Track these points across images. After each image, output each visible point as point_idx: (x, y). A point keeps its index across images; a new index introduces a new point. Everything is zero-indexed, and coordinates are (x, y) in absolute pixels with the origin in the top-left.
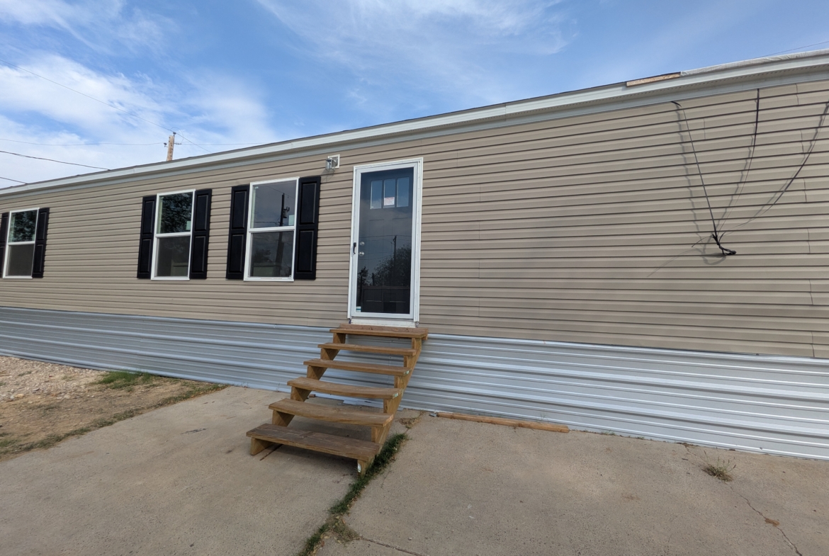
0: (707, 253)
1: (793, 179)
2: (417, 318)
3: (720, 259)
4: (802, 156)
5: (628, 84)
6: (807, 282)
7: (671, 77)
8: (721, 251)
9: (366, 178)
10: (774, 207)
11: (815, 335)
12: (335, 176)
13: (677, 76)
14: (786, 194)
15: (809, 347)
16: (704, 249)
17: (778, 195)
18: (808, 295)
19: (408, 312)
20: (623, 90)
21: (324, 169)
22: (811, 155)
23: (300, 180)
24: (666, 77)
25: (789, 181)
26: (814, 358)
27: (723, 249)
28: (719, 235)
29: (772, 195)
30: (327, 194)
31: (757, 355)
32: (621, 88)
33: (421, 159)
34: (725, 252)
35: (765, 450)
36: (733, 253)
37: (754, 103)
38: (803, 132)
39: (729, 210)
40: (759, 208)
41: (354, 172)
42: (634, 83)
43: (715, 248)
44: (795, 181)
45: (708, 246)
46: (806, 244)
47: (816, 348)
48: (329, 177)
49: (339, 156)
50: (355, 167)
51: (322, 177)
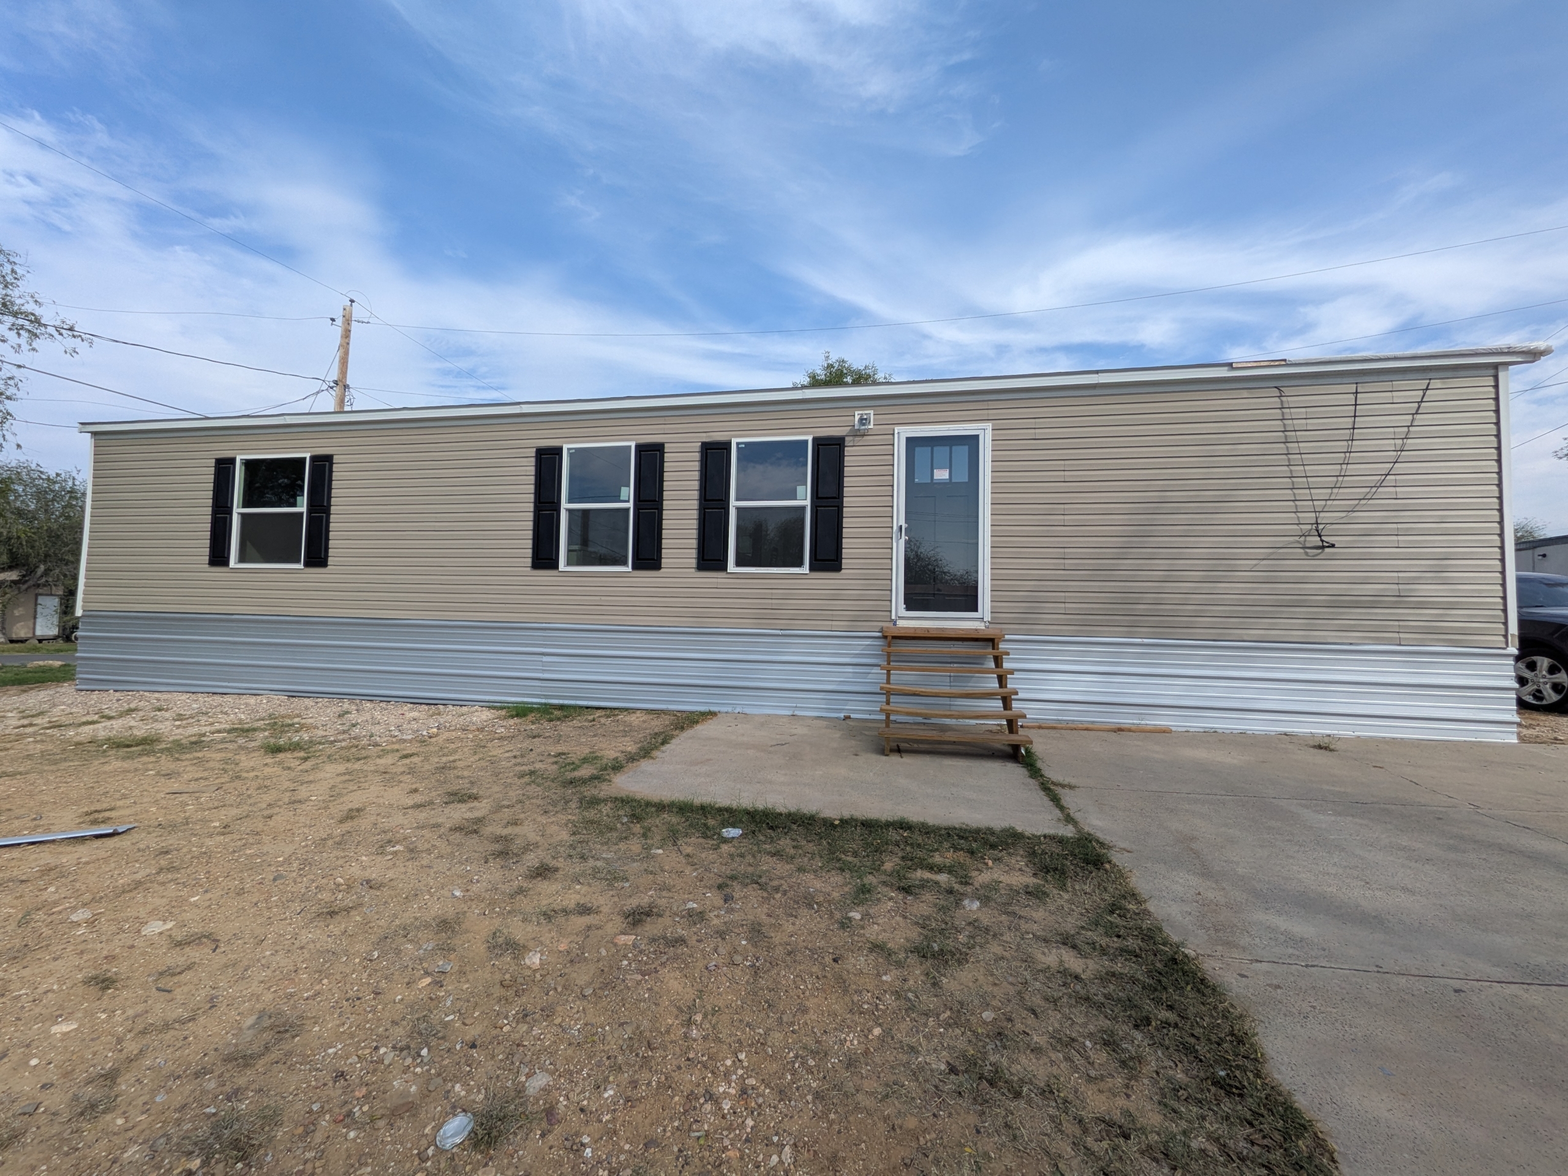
0: (1308, 545)
1: (1387, 475)
2: (988, 617)
3: (1320, 551)
4: (1395, 453)
5: (1234, 365)
6: (1395, 574)
7: (1277, 363)
8: (1320, 544)
9: (912, 442)
10: (1371, 502)
11: (1401, 623)
12: (865, 438)
13: (1283, 363)
14: (1380, 489)
15: (1396, 635)
16: (1305, 541)
17: (1374, 490)
18: (1395, 587)
19: (976, 610)
20: (1228, 370)
21: (849, 428)
22: (1403, 453)
23: (815, 440)
24: (1272, 364)
25: (1383, 477)
26: (1400, 645)
27: (1322, 541)
28: (1321, 527)
29: (1368, 490)
30: (853, 459)
31: (1351, 644)
32: (1226, 368)
33: (989, 426)
34: (1325, 544)
35: (1357, 733)
36: (1333, 546)
37: (1352, 397)
38: (1397, 430)
39: (1329, 503)
40: (1356, 502)
41: (896, 436)
42: (1240, 366)
43: (1315, 540)
44: (1388, 477)
45: (1308, 538)
46: (1395, 538)
47: (1402, 635)
48: (857, 439)
49: (872, 412)
50: (897, 429)
51: (847, 439)
